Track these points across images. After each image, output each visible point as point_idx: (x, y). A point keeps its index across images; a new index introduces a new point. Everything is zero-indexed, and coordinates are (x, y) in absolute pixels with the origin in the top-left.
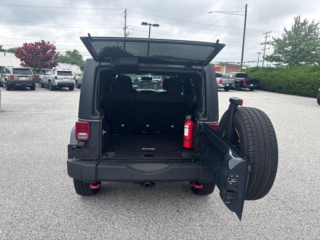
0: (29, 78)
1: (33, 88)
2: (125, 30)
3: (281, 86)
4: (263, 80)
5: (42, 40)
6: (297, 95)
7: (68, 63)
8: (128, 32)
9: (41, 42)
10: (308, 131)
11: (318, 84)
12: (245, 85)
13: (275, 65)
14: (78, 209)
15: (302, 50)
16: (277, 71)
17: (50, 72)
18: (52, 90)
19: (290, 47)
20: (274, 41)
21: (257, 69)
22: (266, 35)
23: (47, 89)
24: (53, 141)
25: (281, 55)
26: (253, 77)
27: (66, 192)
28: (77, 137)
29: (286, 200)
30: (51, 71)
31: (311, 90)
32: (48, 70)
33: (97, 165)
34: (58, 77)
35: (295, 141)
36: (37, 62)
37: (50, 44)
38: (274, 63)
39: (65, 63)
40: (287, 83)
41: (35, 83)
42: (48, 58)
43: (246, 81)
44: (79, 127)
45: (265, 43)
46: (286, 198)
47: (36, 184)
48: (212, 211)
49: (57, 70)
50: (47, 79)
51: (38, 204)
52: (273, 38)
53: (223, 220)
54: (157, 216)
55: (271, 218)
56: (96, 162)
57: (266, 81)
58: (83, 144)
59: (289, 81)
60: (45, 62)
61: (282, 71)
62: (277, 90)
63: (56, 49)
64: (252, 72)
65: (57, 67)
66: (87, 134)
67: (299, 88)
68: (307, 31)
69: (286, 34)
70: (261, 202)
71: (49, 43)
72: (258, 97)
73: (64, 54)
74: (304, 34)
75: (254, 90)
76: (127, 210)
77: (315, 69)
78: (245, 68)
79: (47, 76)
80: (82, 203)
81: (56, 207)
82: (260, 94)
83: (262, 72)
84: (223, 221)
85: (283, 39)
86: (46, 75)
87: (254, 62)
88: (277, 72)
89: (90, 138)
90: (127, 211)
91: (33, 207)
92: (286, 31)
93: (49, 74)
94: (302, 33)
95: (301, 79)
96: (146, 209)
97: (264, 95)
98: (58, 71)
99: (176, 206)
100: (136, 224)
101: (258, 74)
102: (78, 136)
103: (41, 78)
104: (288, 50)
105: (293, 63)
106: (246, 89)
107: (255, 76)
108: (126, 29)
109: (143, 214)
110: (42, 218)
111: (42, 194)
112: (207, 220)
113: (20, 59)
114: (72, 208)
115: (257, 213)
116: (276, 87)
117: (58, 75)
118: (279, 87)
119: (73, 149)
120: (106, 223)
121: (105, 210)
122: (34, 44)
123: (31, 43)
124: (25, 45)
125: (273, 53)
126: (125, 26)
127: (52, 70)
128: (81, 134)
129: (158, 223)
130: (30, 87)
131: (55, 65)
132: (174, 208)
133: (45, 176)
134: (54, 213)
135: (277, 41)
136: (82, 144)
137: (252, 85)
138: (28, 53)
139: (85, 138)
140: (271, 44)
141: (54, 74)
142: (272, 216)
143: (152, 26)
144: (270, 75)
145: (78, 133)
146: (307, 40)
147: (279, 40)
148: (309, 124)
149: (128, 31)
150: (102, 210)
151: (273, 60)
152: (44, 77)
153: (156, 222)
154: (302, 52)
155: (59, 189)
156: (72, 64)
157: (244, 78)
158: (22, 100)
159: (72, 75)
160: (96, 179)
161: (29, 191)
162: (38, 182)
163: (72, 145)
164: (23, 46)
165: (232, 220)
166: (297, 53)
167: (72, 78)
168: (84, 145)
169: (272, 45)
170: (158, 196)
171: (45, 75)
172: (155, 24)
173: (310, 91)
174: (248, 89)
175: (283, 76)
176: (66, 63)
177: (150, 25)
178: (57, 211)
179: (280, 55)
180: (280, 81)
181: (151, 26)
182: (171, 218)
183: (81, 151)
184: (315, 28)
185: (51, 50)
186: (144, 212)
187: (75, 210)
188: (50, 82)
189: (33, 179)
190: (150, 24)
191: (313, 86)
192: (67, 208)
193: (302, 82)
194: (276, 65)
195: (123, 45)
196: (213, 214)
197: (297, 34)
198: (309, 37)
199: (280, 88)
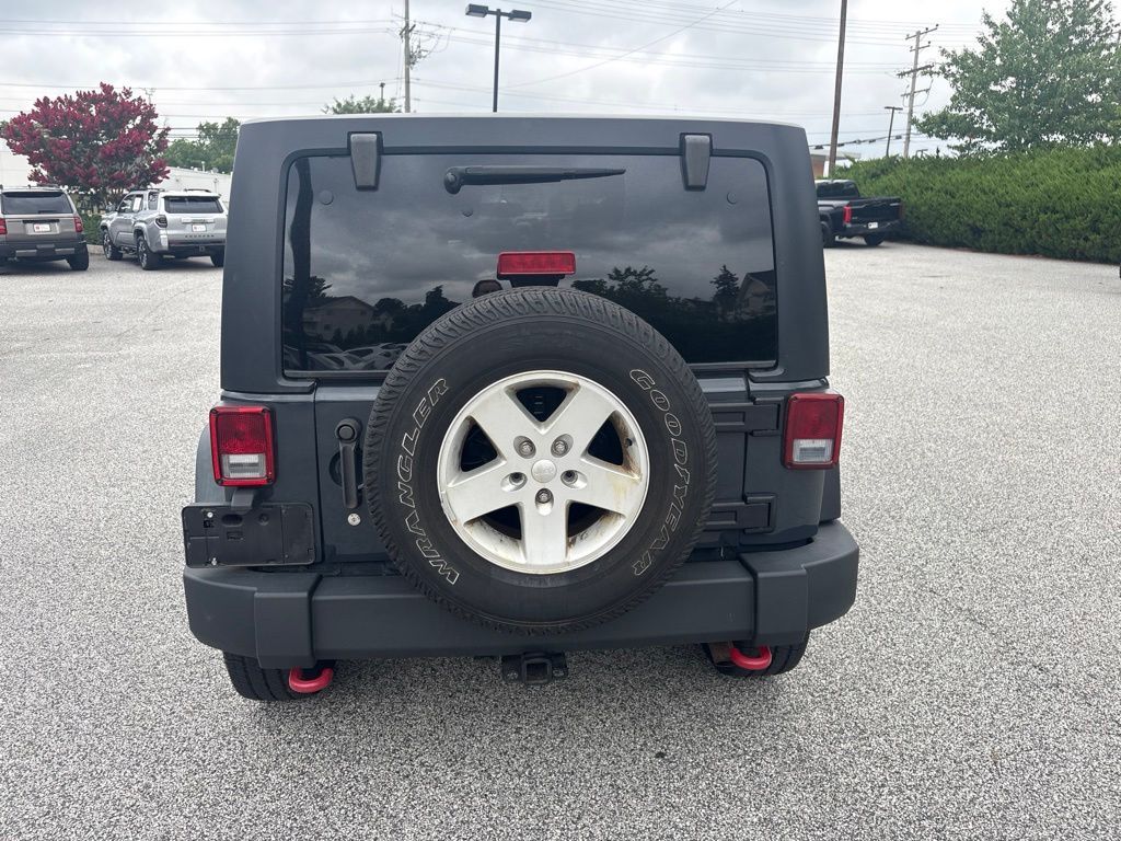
0: (62, 227)
1: (79, 264)
2: (407, 39)
3: (978, 224)
4: (915, 207)
5: (103, 85)
6: (1038, 257)
7: (208, 168)
8: (419, 47)
9: (99, 91)
10: (1111, 390)
11: (1115, 213)
12: (849, 225)
13: (956, 147)
14: (247, 763)
15: (1053, 89)
16: (963, 170)
17: (138, 200)
18: (151, 267)
19: (1010, 81)
20: (949, 60)
21: (889, 165)
22: (918, 41)
23: (132, 266)
24: (150, 467)
25: (978, 113)
26: (877, 194)
27: (198, 689)
28: (222, 475)
29: (1092, 684)
30: (141, 196)
31: (1092, 237)
32: (132, 193)
33: (312, 593)
34: (170, 217)
35: (1073, 432)
36: (88, 166)
37: (135, 96)
38: (954, 141)
39: (196, 169)
40: (1004, 210)
41: (85, 244)
42: (128, 149)
43: (854, 213)
44: (226, 431)
45: (912, 71)
46: (1092, 676)
47: (75, 656)
48: (799, 750)
49: (162, 194)
50: (130, 228)
51: (80, 746)
52: (943, 52)
53: (856, 791)
54: (577, 783)
55: (1050, 773)
56: (310, 578)
57: (923, 209)
58: (250, 504)
59: (1008, 206)
60: (117, 166)
61: (982, 170)
62: (966, 238)
63: (156, 116)
64: (875, 176)
65: (165, 184)
66: (263, 456)
67: (1047, 229)
68: (1070, 20)
69: (993, 36)
70: (993, 700)
71: (128, 93)
72: (901, 267)
73: (192, 137)
74: (1057, 30)
75: (882, 244)
76: (452, 760)
77: (1102, 158)
78: (848, 164)
79: (129, 216)
80: (263, 736)
81: (153, 758)
82: (905, 257)
83: (910, 177)
84: (856, 795)
85: (985, 54)
86: (125, 214)
87: (874, 141)
88: (965, 176)
89: (276, 474)
90: (451, 762)
91: (60, 764)
92: (991, 24)
93: (136, 207)
94: (1049, 26)
95: (1055, 198)
96: (528, 752)
97: (920, 261)
98: (166, 198)
99: (649, 732)
100: (492, 826)
101: (895, 183)
102: (226, 469)
103: (109, 224)
104: (1003, 91)
105: (1020, 139)
106: (855, 240)
107: (883, 192)
108: (412, 35)
109: (520, 777)
110: (95, 814)
111: (97, 700)
112: (786, 794)
113: (27, 157)
114: (221, 759)
115: (987, 750)
116: (962, 229)
117: (168, 210)
118: (972, 229)
119: (207, 524)
120: (366, 826)
121: (358, 762)
122: (75, 98)
123: (63, 98)
124: (43, 104)
125: (950, 103)
126: (407, 25)
127: (146, 193)
128: (235, 459)
129: (586, 820)
130: (70, 258)
131: (158, 175)
132: (645, 744)
133: (112, 619)
134: (147, 786)
135: (962, 60)
136: (244, 501)
137: (874, 226)
138: (56, 132)
139: (257, 475)
140: (938, 74)
141: (153, 207)
142: (1052, 762)
143: (507, 18)
144: (938, 186)
145: (224, 457)
146: (1070, 52)
147: (967, 55)
148: (1108, 363)
149: (416, 44)
150: (345, 765)
151: (950, 132)
152: (119, 222)
153: (576, 813)
154: (1052, 96)
155: (169, 673)
156: (220, 172)
157: (846, 202)
158: (37, 309)
159: (221, 211)
160: (313, 652)
161: (48, 685)
162: (83, 646)
163: (201, 508)
164: (36, 109)
165: (891, 793)
166: (1036, 102)
167: (221, 220)
168: (253, 505)
169: (942, 76)
170: (574, 690)
171: (120, 211)
172: (515, 12)
173: (1086, 239)
174: (862, 241)
175: (987, 190)
176: (199, 166)
177: (499, 14)
178: (158, 777)
179: (972, 109)
180: (975, 206)
181: (502, 18)
182: (634, 791)
183: (240, 533)
184: (1098, 6)
185: (139, 118)
186: (521, 769)
187: (232, 771)
188: (140, 237)
189: (65, 633)
190: (499, 10)
191: (1096, 221)
192: (202, 765)
193: (1058, 208)
194: (960, 148)
195: (403, 93)
196: (807, 765)
197: (1031, 33)
198: (1076, 42)
199: (977, 231)
